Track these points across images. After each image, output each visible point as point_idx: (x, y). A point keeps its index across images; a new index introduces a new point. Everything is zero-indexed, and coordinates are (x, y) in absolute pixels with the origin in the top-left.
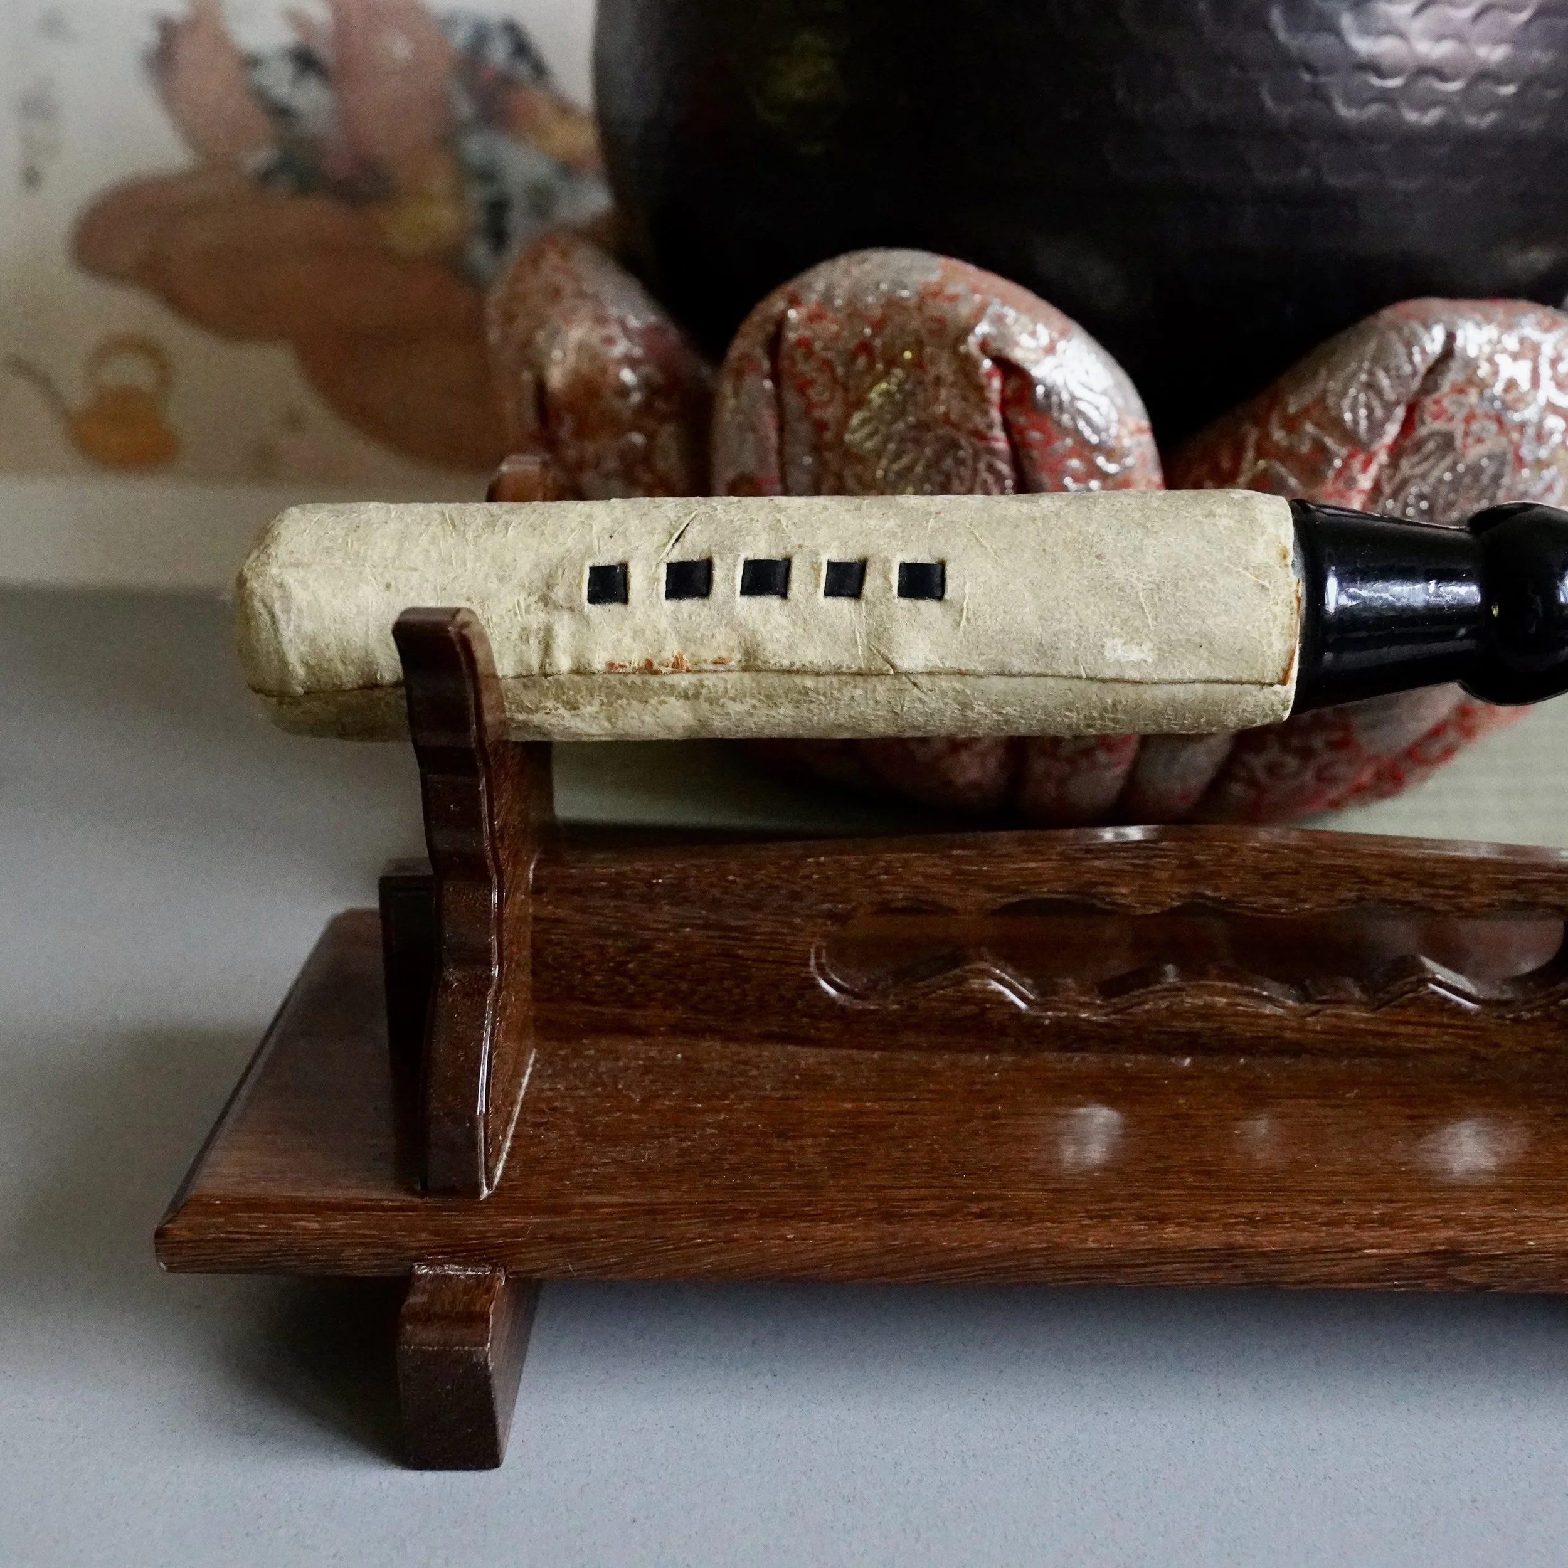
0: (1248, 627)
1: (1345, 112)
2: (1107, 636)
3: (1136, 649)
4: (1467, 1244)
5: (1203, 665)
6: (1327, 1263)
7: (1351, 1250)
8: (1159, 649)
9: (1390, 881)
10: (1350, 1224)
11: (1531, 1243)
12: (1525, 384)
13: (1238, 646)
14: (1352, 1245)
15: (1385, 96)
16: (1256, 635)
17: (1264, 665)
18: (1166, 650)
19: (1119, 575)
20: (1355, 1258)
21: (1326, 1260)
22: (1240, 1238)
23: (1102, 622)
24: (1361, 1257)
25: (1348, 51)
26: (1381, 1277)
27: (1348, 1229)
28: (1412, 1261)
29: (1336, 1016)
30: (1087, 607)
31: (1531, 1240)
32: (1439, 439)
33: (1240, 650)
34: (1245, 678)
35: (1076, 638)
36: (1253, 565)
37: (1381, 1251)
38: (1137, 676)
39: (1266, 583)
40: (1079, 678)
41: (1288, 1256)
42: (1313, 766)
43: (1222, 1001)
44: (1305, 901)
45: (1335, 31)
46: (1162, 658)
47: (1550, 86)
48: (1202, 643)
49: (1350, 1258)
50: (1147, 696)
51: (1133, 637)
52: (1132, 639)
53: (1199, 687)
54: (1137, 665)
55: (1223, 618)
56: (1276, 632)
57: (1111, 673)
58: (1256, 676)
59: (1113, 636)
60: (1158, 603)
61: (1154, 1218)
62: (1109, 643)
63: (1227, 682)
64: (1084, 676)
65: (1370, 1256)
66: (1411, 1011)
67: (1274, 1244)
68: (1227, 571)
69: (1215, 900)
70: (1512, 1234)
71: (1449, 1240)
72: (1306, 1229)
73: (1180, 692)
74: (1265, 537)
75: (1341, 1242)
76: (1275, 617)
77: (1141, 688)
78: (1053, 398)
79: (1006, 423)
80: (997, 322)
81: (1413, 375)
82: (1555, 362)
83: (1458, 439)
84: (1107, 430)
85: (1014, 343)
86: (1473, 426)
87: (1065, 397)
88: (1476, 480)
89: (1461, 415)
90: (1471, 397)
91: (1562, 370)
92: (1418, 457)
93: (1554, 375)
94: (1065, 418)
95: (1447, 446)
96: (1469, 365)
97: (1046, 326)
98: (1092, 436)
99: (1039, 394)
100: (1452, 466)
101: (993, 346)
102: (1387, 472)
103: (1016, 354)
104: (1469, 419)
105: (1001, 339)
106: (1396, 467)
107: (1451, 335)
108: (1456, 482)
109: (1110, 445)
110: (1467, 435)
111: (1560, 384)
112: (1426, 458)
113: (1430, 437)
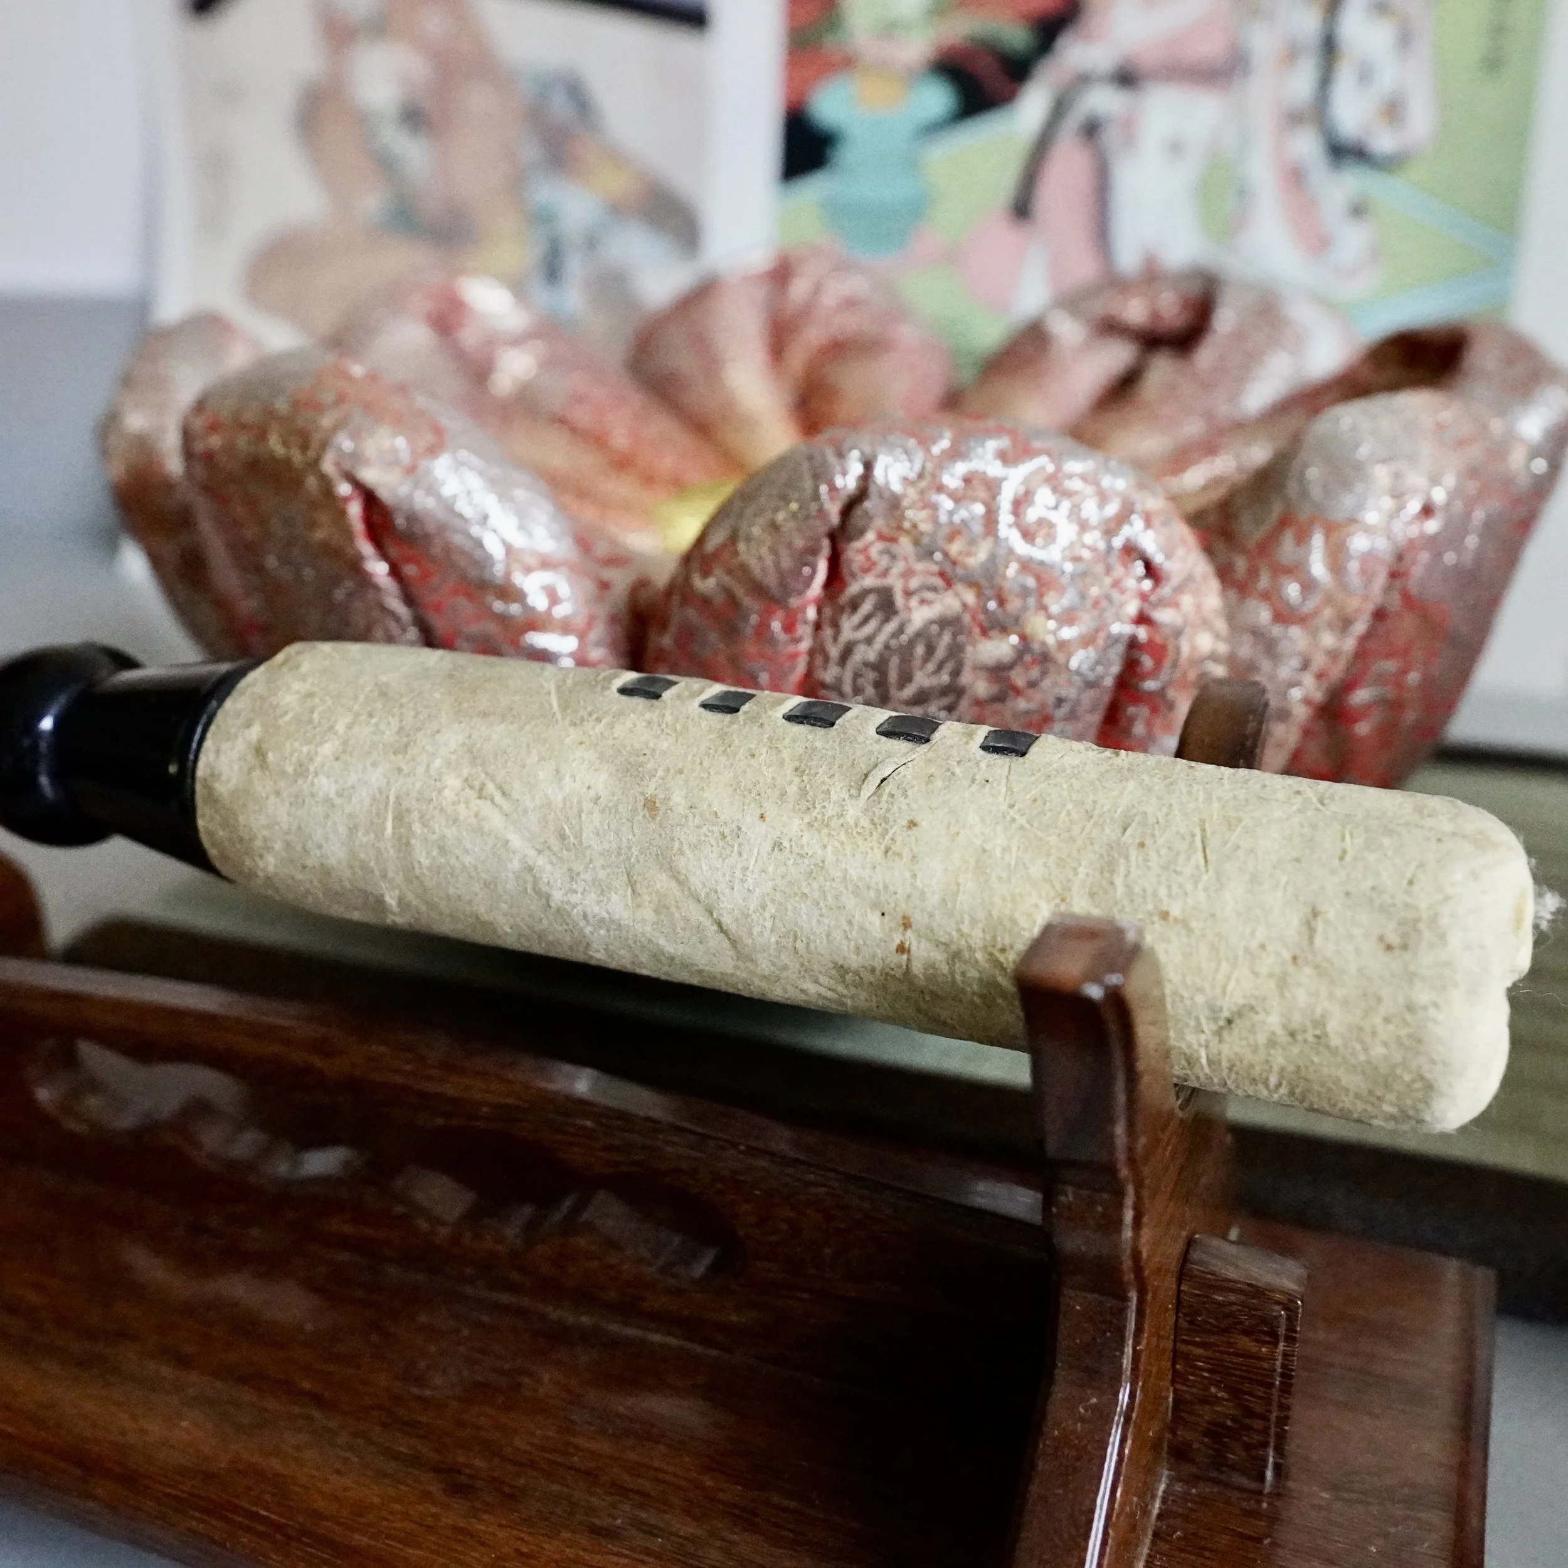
12: (977, 529)
32: (876, 597)
78: (416, 529)
79: (384, 555)
80: (355, 436)
81: (822, 512)
82: (1019, 505)
83: (899, 600)
84: (493, 565)
85: (367, 462)
86: (914, 583)
87: (431, 527)
88: (930, 650)
89: (899, 567)
90: (905, 545)
91: (1032, 515)
92: (857, 618)
93: (1018, 525)
94: (436, 550)
95: (886, 605)
96: (894, 504)
97: (407, 439)
98: (473, 573)
99: (400, 521)
100: (901, 630)
101: (347, 465)
102: (828, 632)
103: (370, 475)
104: (908, 574)
105: (357, 457)
106: (836, 626)
107: (868, 466)
108: (906, 652)
109: (499, 582)
110: (908, 594)
111: (1028, 535)
112: (866, 620)
113: (865, 593)
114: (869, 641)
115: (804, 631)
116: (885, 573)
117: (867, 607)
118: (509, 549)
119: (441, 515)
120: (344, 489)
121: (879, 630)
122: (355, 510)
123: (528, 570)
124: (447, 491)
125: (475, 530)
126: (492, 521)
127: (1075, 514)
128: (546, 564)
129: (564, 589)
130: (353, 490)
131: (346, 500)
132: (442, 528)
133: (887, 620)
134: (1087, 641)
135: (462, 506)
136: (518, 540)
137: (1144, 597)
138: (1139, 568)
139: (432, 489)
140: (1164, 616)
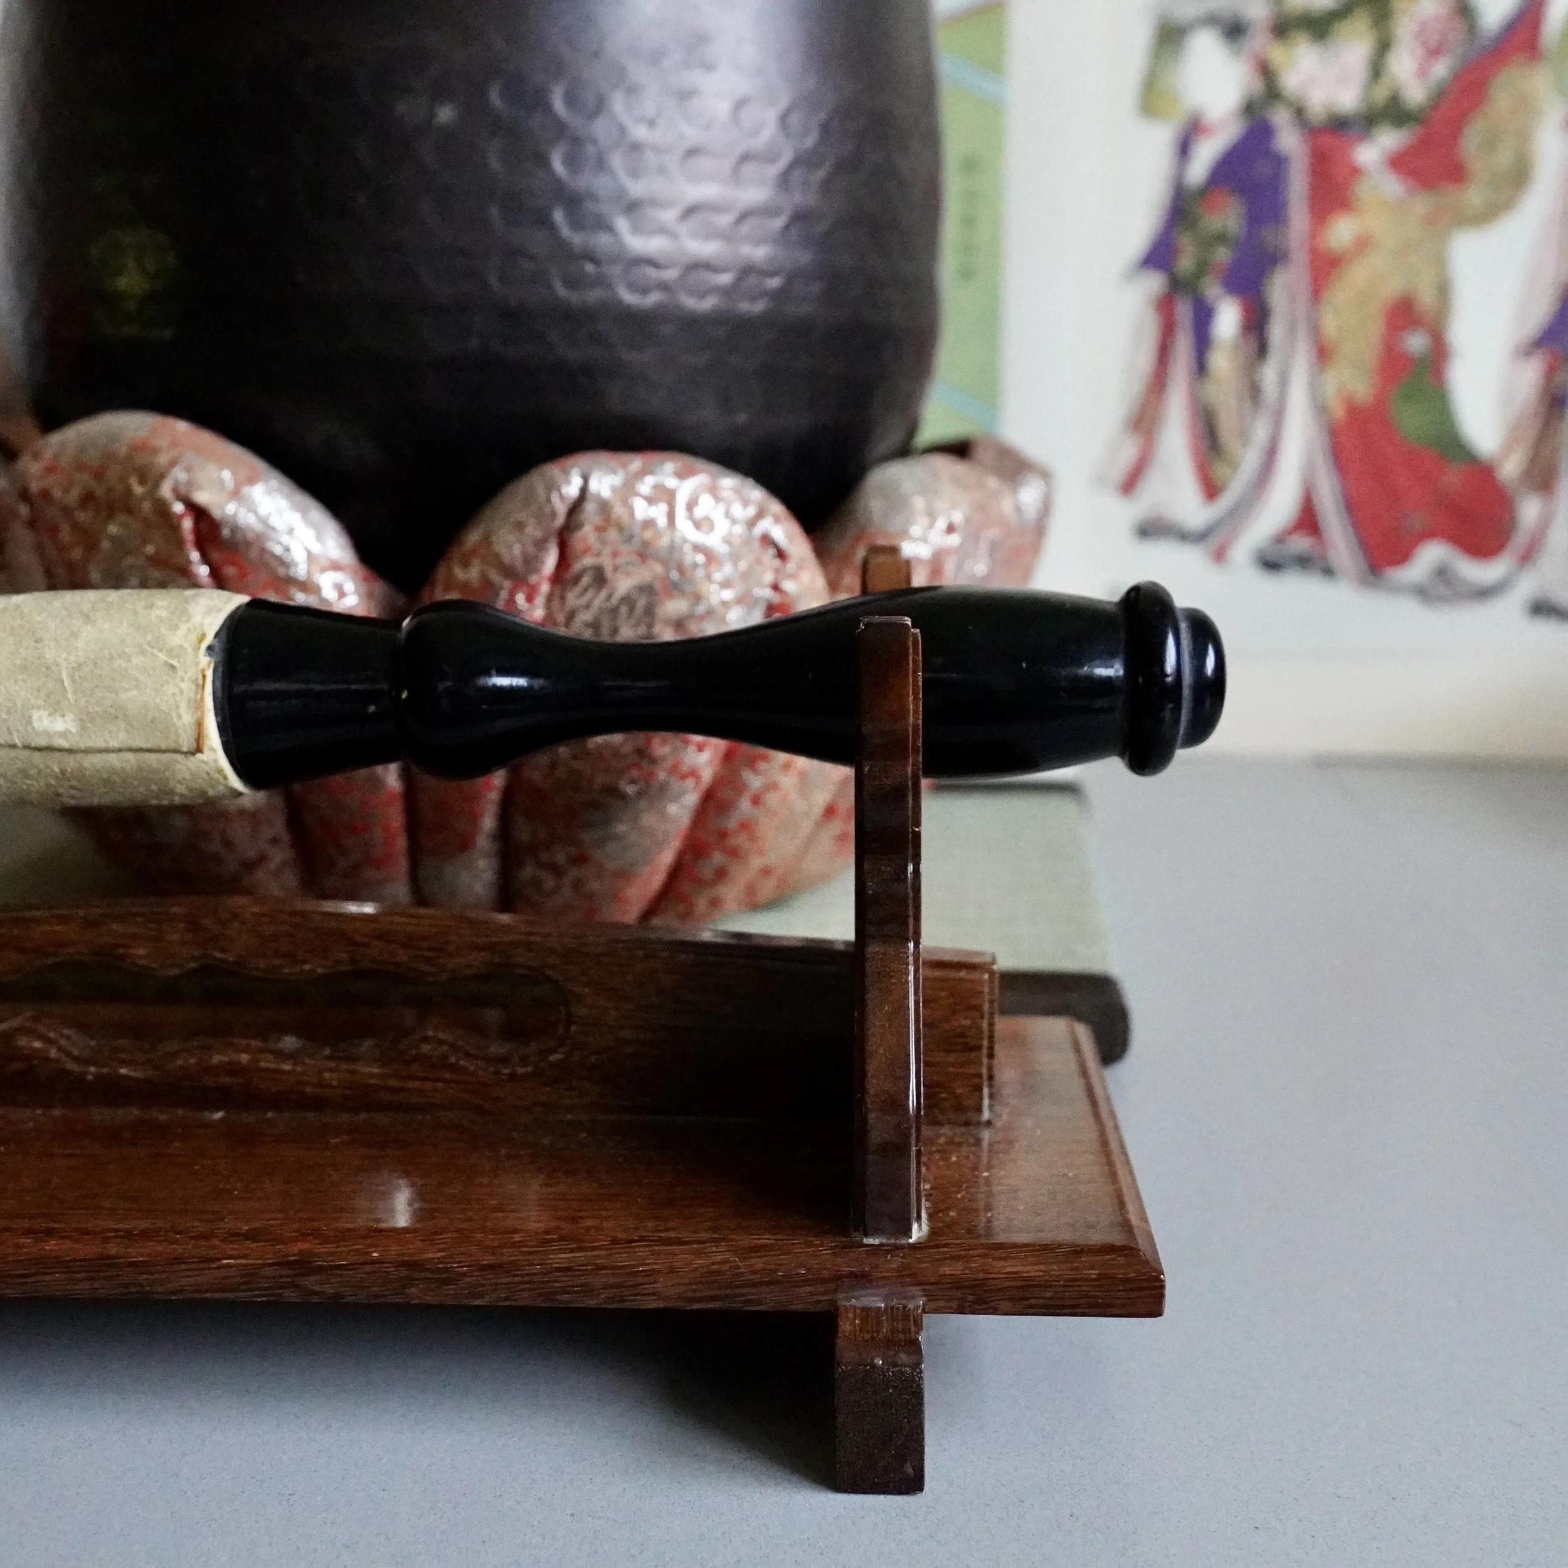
0: (158, 701)
1: (629, 298)
2: (33, 708)
3: (60, 719)
4: (318, 1255)
5: (122, 735)
6: (189, 1273)
7: (212, 1260)
8: (81, 720)
9: (376, 942)
10: (218, 1237)
11: (375, 1254)
12: (662, 522)
13: (150, 718)
14: (217, 1256)
15: (663, 286)
16: (164, 707)
17: (177, 735)
18: (86, 720)
19: (49, 656)
20: (214, 1268)
21: (189, 1270)
22: (113, 1249)
23: (28, 695)
24: (219, 1268)
25: (621, 245)
26: (243, 1287)
27: (216, 1242)
28: (267, 1271)
29: (348, 1071)
30: (16, 682)
31: (375, 1252)
32: (592, 572)
33: (152, 721)
34: (163, 746)
35: (5, 710)
36: (168, 646)
37: (238, 1261)
38: (65, 744)
39: (174, 662)
40: (13, 746)
41: (156, 1266)
42: (567, 881)
43: (244, 1058)
44: (305, 962)
45: (610, 229)
46: (83, 728)
47: (773, 274)
48: (115, 714)
49: (210, 1269)
50: (86, 764)
51: (56, 709)
52: (56, 711)
53: (130, 756)
54: (64, 734)
55: (135, 692)
56: (183, 706)
57: (42, 742)
58: (172, 746)
59: (39, 708)
60: (78, 680)
61: (41, 1232)
62: (35, 715)
63: (149, 751)
64: (19, 744)
65: (229, 1266)
66: (415, 1067)
67: (142, 1255)
68: (143, 652)
69: (222, 961)
70: (361, 1247)
71: (301, 1252)
72: (176, 1242)
73: (113, 759)
74: (189, 625)
75: (204, 1253)
76: (182, 692)
77: (79, 757)
78: (239, 536)
79: (206, 559)
80: (188, 469)
81: (553, 514)
82: (691, 505)
83: (609, 572)
84: (296, 565)
85: (200, 488)
86: (620, 561)
87: (250, 536)
88: (632, 610)
89: (607, 551)
90: (612, 534)
91: (699, 512)
92: (578, 589)
93: (691, 517)
94: (253, 554)
95: (600, 578)
96: (605, 507)
97: (232, 473)
98: (281, 571)
99: (226, 532)
100: (609, 597)
101: (183, 490)
102: (556, 603)
103: (202, 497)
104: (615, 554)
105: (190, 484)
106: (563, 598)
107: (586, 479)
108: (614, 611)
109: (301, 579)
110: (616, 569)
111: (697, 525)
112: (586, 590)
113: (584, 571)
114: (588, 606)
115: (540, 600)
116: (598, 555)
117: (586, 580)
118: (310, 556)
119: (258, 527)
120: (178, 508)
121: (594, 597)
122: (187, 524)
123: (323, 570)
124: (263, 510)
125: (285, 539)
126: (296, 532)
127: (727, 514)
128: (335, 567)
129: (349, 586)
130: (186, 508)
131: (181, 517)
132: (260, 538)
133: (599, 589)
134: (739, 601)
135: (274, 521)
136: (316, 548)
137: (777, 571)
138: (772, 551)
139: (253, 509)
140: (788, 586)
